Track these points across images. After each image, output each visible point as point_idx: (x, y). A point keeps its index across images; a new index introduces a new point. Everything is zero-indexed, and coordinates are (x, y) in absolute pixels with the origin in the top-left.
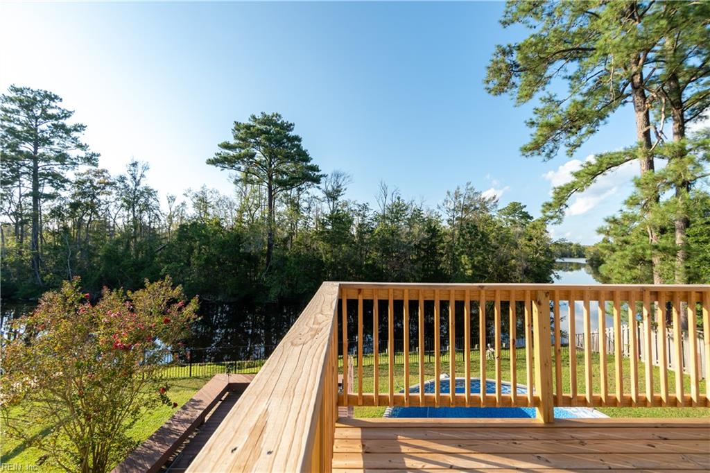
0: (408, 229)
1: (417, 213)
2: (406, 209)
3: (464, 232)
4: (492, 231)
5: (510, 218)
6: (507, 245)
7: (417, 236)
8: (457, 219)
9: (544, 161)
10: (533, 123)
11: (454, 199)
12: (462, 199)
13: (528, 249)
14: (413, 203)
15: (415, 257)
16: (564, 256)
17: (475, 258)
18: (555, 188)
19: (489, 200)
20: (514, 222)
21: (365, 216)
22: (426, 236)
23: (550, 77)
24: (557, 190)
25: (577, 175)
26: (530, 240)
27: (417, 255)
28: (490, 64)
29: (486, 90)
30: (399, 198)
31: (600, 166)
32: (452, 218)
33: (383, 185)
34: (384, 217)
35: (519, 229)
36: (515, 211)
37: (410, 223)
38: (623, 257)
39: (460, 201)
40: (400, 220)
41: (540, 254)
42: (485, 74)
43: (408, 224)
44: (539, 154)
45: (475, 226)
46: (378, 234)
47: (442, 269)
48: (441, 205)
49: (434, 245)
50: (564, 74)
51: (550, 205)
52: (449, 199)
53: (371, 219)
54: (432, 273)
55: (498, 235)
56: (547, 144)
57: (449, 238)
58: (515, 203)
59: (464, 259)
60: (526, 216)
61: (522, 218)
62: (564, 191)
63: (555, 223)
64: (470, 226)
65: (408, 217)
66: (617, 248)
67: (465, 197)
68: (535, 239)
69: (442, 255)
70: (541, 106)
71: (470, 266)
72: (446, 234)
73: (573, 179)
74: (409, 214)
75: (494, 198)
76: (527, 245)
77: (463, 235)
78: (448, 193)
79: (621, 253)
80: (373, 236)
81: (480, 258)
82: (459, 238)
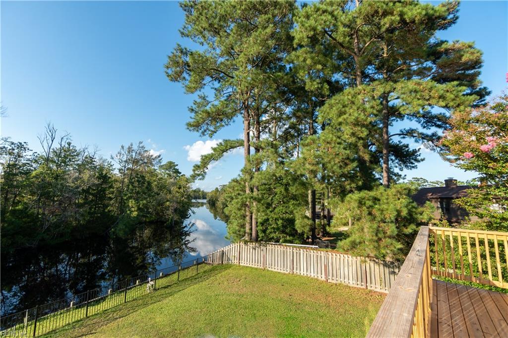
0: (77, 174)
1: (90, 160)
2: (78, 155)
3: (133, 180)
4: (155, 181)
5: (167, 172)
6: (165, 191)
7: (86, 181)
8: (128, 169)
9: (201, 136)
10: (193, 110)
11: (127, 152)
12: (134, 154)
13: (177, 195)
14: (86, 151)
15: (81, 201)
16: (196, 198)
17: (141, 202)
18: (202, 156)
19: (156, 157)
20: (169, 175)
21: (19, 156)
22: (96, 182)
23: (205, 85)
24: (204, 157)
25: (214, 149)
26: (180, 188)
27: (84, 199)
28: (171, 55)
29: (165, 73)
30: (69, 144)
31: (226, 147)
32: (123, 168)
33: (51, 127)
34: (47, 160)
35: (172, 180)
36: (171, 167)
37: (81, 168)
38: (237, 203)
39: (132, 155)
40: (68, 165)
41: (185, 198)
42: (166, 61)
43: (77, 170)
44: (198, 131)
45: (143, 176)
46: (36, 177)
47: (109, 211)
48: (114, 156)
49: (104, 190)
50: (212, 86)
51: (199, 167)
52: (123, 152)
53: (28, 160)
54: (99, 215)
55: (159, 183)
56: (203, 125)
57: (119, 185)
58: (170, 162)
59: (131, 203)
60: (177, 172)
61: (174, 172)
62: (207, 159)
63: (200, 179)
64: (139, 176)
65: (79, 162)
66: (234, 197)
67: (136, 153)
68: (182, 188)
69: (111, 199)
70: (199, 100)
71: (136, 208)
72: (116, 181)
73: (212, 152)
74: (80, 160)
75: (159, 156)
76: (177, 192)
77: (132, 183)
78: (123, 147)
79: (236, 201)
80: (27, 179)
81: (145, 202)
82: (128, 185)
